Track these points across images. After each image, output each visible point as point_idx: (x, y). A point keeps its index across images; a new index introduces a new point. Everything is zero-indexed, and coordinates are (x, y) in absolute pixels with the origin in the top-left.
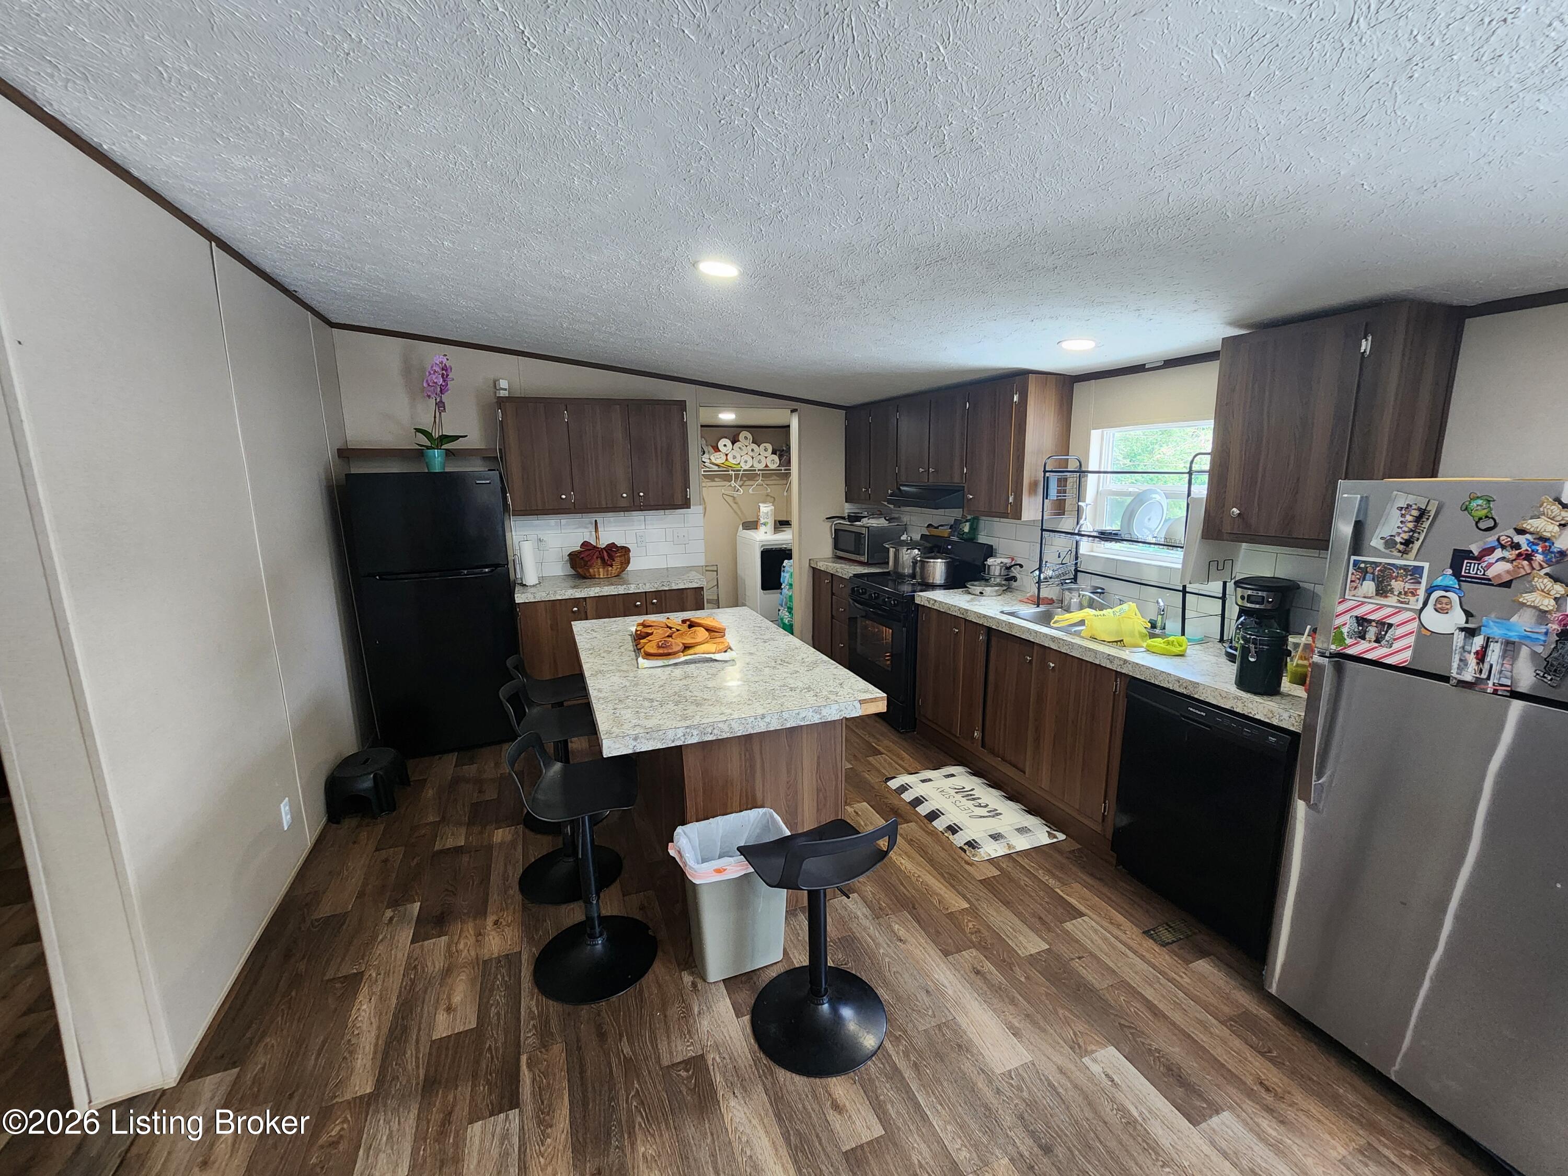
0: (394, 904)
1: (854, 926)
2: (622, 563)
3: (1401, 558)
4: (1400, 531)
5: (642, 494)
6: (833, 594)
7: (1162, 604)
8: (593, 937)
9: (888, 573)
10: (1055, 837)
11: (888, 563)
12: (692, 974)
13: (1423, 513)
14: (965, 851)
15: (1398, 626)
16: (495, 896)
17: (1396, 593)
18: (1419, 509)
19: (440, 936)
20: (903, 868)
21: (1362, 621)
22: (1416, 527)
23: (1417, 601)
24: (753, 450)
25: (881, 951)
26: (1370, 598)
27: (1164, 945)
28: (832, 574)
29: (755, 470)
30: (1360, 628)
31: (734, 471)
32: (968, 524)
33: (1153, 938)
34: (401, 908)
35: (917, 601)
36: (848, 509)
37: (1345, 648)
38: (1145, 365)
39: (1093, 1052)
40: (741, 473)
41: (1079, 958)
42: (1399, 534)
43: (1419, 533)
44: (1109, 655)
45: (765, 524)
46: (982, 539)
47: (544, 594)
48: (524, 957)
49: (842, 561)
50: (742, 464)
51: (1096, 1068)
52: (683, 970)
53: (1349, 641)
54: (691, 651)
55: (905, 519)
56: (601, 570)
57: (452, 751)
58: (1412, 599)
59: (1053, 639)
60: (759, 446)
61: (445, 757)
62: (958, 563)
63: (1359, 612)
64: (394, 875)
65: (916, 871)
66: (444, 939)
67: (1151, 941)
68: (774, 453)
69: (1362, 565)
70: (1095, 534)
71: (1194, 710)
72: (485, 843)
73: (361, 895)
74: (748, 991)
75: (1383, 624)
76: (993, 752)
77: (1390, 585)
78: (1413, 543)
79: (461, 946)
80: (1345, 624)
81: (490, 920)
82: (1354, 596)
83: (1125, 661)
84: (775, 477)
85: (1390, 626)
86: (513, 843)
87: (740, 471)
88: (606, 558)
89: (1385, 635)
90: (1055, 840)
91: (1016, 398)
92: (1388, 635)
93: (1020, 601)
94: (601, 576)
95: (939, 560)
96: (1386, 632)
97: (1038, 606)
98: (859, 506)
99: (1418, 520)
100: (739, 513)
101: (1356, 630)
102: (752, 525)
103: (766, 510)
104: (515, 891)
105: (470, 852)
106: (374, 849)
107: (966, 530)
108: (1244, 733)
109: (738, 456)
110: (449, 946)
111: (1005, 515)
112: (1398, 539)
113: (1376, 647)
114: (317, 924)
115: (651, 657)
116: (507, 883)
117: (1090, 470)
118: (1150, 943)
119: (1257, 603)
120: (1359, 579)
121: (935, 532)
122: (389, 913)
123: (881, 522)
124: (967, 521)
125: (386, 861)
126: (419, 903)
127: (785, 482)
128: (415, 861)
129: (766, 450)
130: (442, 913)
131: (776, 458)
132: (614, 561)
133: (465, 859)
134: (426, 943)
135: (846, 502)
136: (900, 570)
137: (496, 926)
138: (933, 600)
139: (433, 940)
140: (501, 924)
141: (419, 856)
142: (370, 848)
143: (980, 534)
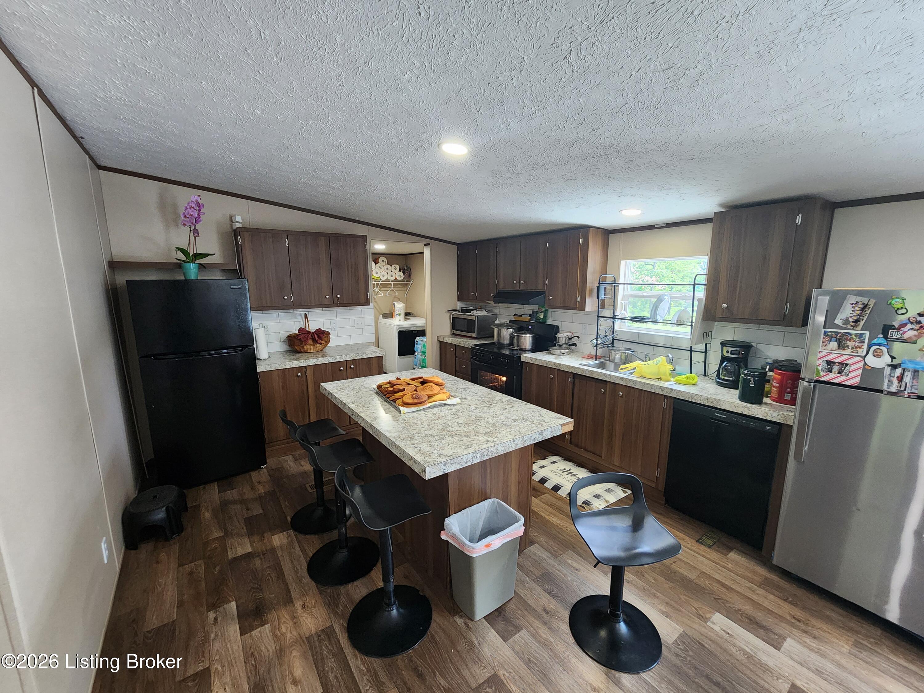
0: (213, 606)
1: (545, 565)
2: (326, 342)
3: (853, 329)
4: (852, 315)
5: (339, 296)
6: (456, 357)
7: (671, 356)
8: (390, 605)
9: (494, 343)
10: (627, 492)
11: (493, 337)
12: (461, 617)
13: (865, 306)
14: (584, 508)
15: (851, 365)
16: (294, 585)
17: (850, 348)
18: (863, 304)
19: (263, 625)
20: (555, 523)
21: (829, 363)
22: (861, 313)
23: (863, 351)
24: (387, 269)
25: (569, 579)
26: (835, 350)
27: (710, 547)
28: (455, 345)
29: (389, 281)
30: (829, 367)
31: (376, 281)
32: (543, 314)
33: (703, 544)
34: (221, 609)
35: (523, 359)
36: (459, 305)
37: (820, 377)
38: (654, 225)
39: (710, 618)
40: (380, 283)
41: (674, 562)
42: (851, 317)
43: (863, 316)
44: (661, 387)
45: (399, 315)
46: (549, 322)
47: (278, 365)
48: (337, 628)
49: (457, 337)
50: (381, 277)
51: (716, 628)
52: (454, 616)
53: (822, 374)
54: (431, 400)
55: (496, 311)
56: (312, 347)
57: (212, 481)
58: (860, 351)
59: (622, 379)
60: (391, 266)
61: (207, 486)
62: (538, 337)
63: (828, 358)
64: (203, 584)
65: (564, 524)
66: (267, 627)
67: (703, 546)
68: (400, 271)
69: (829, 334)
70: (629, 318)
71: (718, 415)
72: (269, 547)
73: (181, 604)
74: (503, 621)
75: (843, 364)
76: (577, 446)
77: (846, 343)
78: (860, 321)
79: (284, 630)
80: (820, 365)
81: (298, 605)
82: (825, 350)
83: (672, 390)
84: (399, 286)
85: (847, 365)
86: (291, 544)
87: (379, 281)
88: (317, 339)
89: (844, 370)
90: (627, 494)
91: (581, 241)
92: (846, 370)
93: (583, 357)
94: (312, 351)
95: (528, 335)
96: (845, 368)
97: (596, 360)
98: (468, 303)
99: (863, 309)
100: (378, 308)
101: (826, 367)
102: (389, 315)
103: (399, 306)
104: (307, 579)
105: (259, 556)
106: (177, 566)
107: (542, 317)
108: (751, 426)
109: (379, 272)
110: (273, 631)
111: (575, 308)
112: (851, 320)
113: (838, 377)
114: (150, 635)
115: (408, 406)
116: (299, 575)
117: (620, 282)
118: (703, 547)
119: (736, 354)
120: (828, 341)
121: (520, 319)
122: (212, 615)
123: (481, 313)
124: (542, 312)
125: (191, 573)
126: (234, 603)
127: (405, 289)
128: (217, 569)
129: (395, 269)
130: (257, 607)
131: (401, 273)
132: (322, 340)
133: (257, 562)
134: (253, 633)
135: (458, 301)
136: (502, 341)
137: (304, 609)
138: (535, 359)
139: (259, 629)
140: (307, 606)
141: (218, 565)
142: (173, 565)
143: (550, 319)
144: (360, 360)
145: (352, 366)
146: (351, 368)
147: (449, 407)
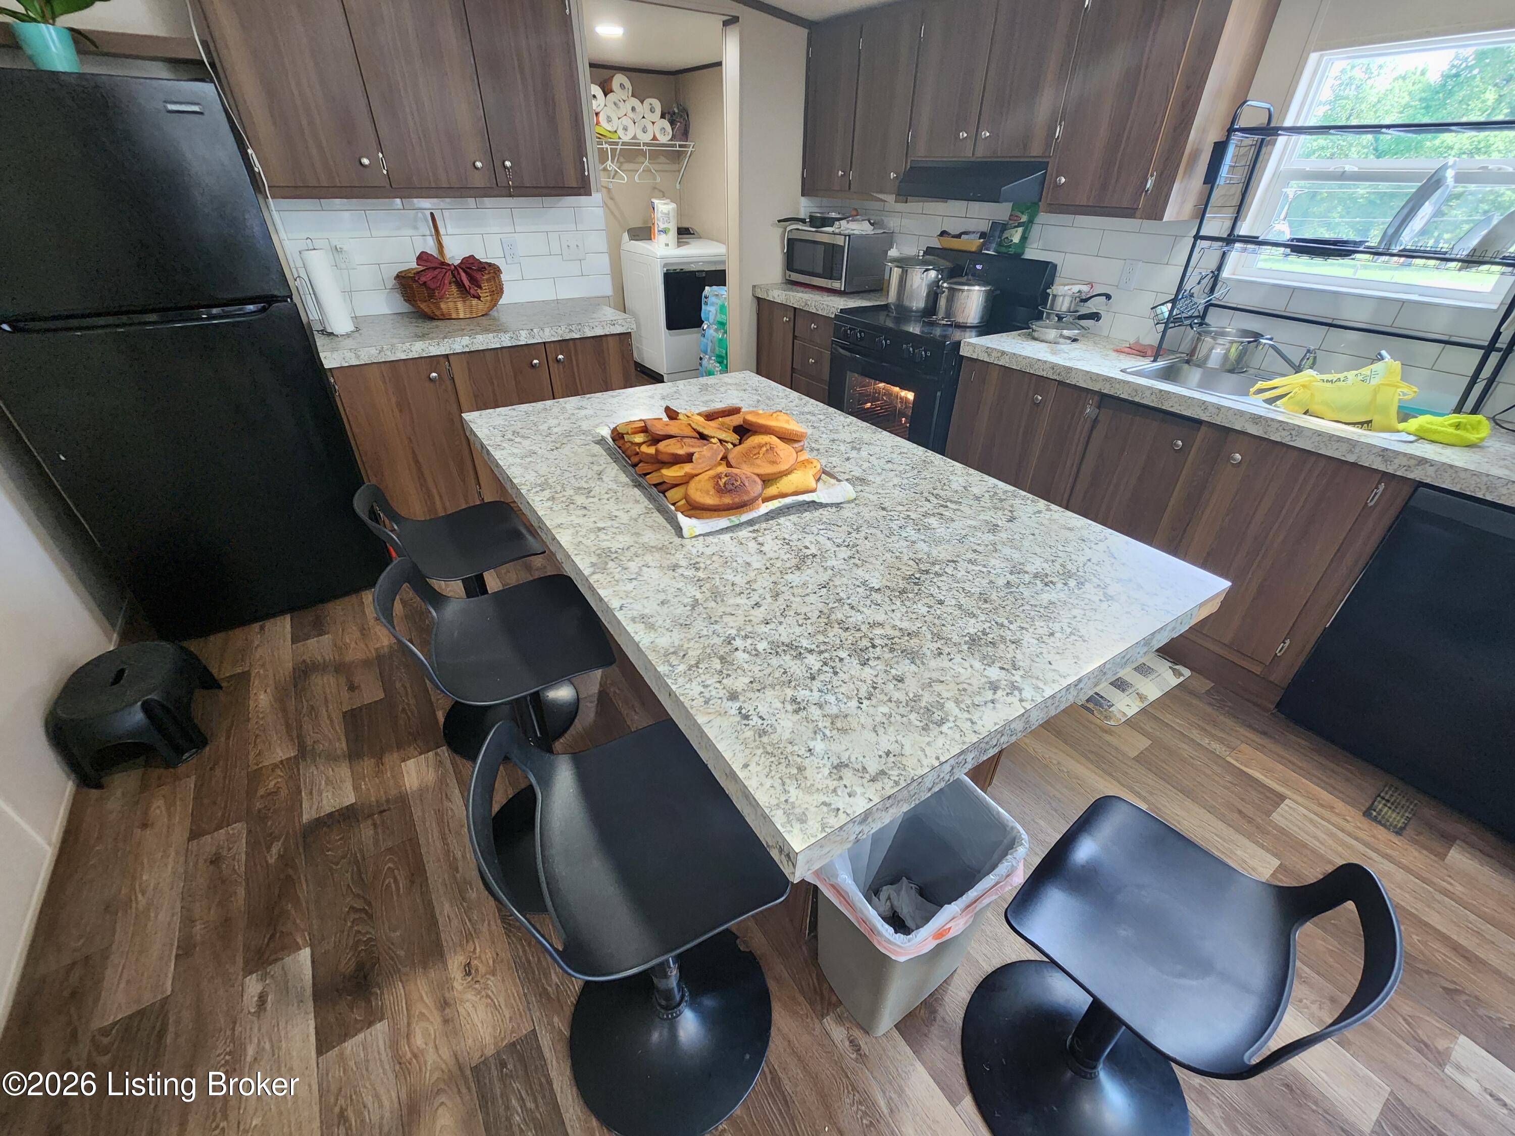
0: (259, 960)
2: (492, 293)
5: (508, 164)
6: (795, 337)
8: (672, 1007)
9: (886, 307)
10: (1181, 674)
11: (886, 290)
12: (840, 1020)
14: (1092, 712)
16: (447, 906)
19: (370, 1024)
20: (1031, 751)
24: (633, 109)
27: (1399, 832)
28: (795, 308)
29: (639, 145)
31: (611, 143)
32: (1020, 230)
33: (1380, 823)
34: (276, 969)
35: (964, 351)
36: (805, 207)
39: (1449, 1052)
40: (619, 147)
45: (665, 231)
46: (1032, 253)
47: (374, 351)
48: (546, 1041)
49: (799, 288)
50: (621, 133)
51: (1470, 1085)
52: (823, 1016)
54: (772, 490)
55: (893, 223)
56: (460, 305)
57: (282, 612)
60: (642, 102)
61: (269, 624)
62: (998, 292)
64: (241, 892)
66: (381, 1028)
67: (1381, 828)
68: (663, 116)
72: (393, 792)
73: (186, 950)
74: (943, 1040)
79: (419, 1041)
81: (455, 963)
84: (662, 159)
86: (442, 781)
87: (617, 144)
88: (467, 283)
90: (1182, 679)
93: (1117, 351)
94: (461, 316)
95: (977, 288)
97: (1154, 361)
98: (825, 201)
100: (616, 213)
102: (643, 233)
103: (664, 208)
104: (476, 892)
105: (370, 816)
106: (186, 835)
107: (1016, 239)
109: (615, 119)
110: (394, 1043)
111: (1129, 212)
114: (105, 1041)
115: (705, 513)
116: (458, 876)
117: (1285, 125)
118: (1381, 833)
121: (955, 244)
122: (253, 986)
123: (859, 228)
124: (1018, 225)
125: (216, 860)
126: (307, 951)
127: (675, 167)
128: (274, 850)
129: (652, 110)
130: (360, 966)
131: (666, 124)
132: (480, 288)
133: (366, 832)
134: (347, 1045)
135: (803, 195)
136: (906, 303)
137: (470, 979)
138: (999, 351)
139: (361, 1036)
140: (477, 970)
141: (278, 838)
142: (179, 835)
143: (1035, 246)
144: (578, 341)
145: (560, 357)
146: (558, 361)
147: (825, 513)
